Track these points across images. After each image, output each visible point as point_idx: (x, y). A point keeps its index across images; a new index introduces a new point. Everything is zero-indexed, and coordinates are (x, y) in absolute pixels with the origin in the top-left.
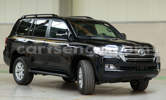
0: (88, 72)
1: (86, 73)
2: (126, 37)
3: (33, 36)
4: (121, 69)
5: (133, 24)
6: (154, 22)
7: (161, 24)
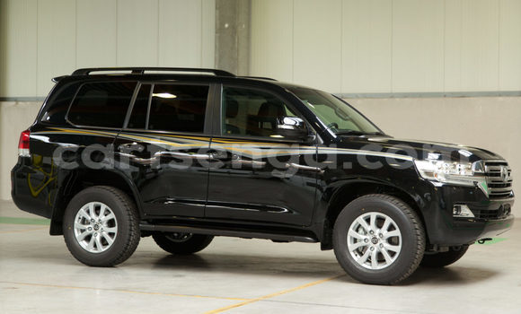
3: (149, 129)
5: (406, 99)
6: (463, 95)
7: (481, 100)
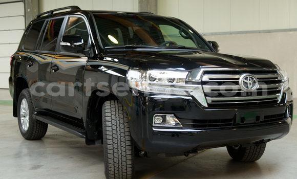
0: (114, 132)
1: (111, 133)
2: (219, 49)
4: (194, 127)
